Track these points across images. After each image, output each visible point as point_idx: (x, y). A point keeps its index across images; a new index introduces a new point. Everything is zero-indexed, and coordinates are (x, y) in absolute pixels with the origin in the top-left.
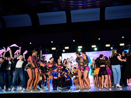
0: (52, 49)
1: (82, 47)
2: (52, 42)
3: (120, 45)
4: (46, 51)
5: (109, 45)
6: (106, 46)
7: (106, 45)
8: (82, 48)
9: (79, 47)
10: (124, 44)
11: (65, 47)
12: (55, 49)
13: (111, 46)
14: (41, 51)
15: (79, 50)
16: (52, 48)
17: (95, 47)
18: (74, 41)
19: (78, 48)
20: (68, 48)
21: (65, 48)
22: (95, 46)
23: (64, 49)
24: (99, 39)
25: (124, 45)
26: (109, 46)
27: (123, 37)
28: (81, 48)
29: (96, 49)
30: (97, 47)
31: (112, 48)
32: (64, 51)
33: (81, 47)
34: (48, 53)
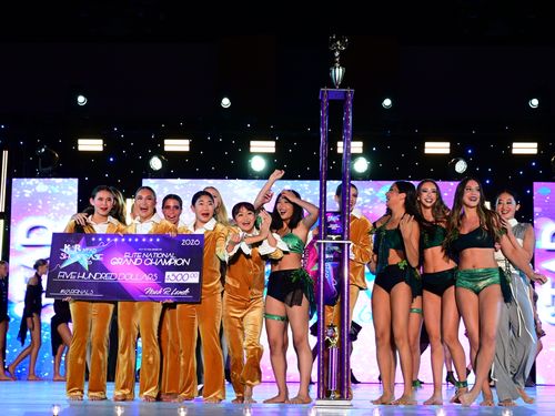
0: (81, 148)
1: (273, 143)
2: (81, 99)
3: (515, 151)
4: (36, 157)
5: (448, 144)
6: (427, 151)
7: (427, 144)
8: (273, 150)
9: (256, 146)
10: (535, 145)
11: (166, 142)
12: (100, 149)
13: (456, 153)
14: (5, 153)
15: (258, 164)
16: (80, 141)
17: (360, 151)
18: (226, 102)
19: (252, 150)
20: (187, 149)
21: (163, 145)
22: (360, 144)
23: (160, 152)
24: (387, 102)
25: (535, 151)
26: (448, 151)
27: (535, 102)
28: (267, 155)
29: (361, 165)
30: (367, 153)
31: (461, 167)
32: (156, 163)
33: (269, 146)
34: (50, 168)
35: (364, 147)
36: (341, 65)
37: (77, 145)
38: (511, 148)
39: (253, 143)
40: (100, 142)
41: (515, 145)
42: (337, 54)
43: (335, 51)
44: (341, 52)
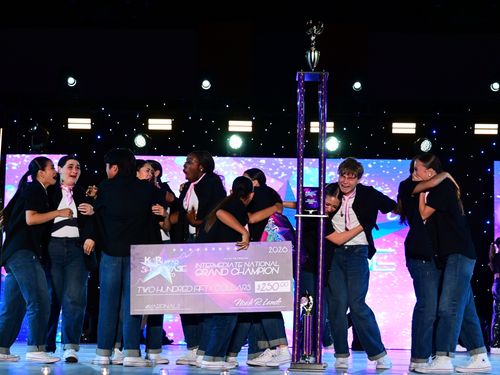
0: (70, 126)
1: (250, 123)
2: (71, 81)
3: (477, 132)
4: (29, 135)
5: (414, 125)
6: (394, 131)
7: (395, 125)
8: (250, 129)
9: (235, 125)
10: (496, 126)
11: (151, 121)
12: (89, 127)
13: (422, 133)
15: (235, 143)
16: (70, 120)
17: (333, 130)
18: (206, 84)
19: (230, 129)
20: (169, 128)
21: (147, 124)
22: (332, 125)
23: (144, 131)
24: (357, 85)
25: (496, 132)
26: (413, 131)
27: (496, 86)
28: (242, 134)
29: (333, 144)
30: (337, 132)
31: (426, 146)
32: (140, 141)
33: (246, 126)
34: (42, 145)
35: (334, 127)
36: (317, 49)
37: (67, 124)
38: (474, 129)
39: (231, 123)
40: (89, 121)
41: (477, 126)
42: (313, 38)
43: (311, 36)
44: (317, 36)
